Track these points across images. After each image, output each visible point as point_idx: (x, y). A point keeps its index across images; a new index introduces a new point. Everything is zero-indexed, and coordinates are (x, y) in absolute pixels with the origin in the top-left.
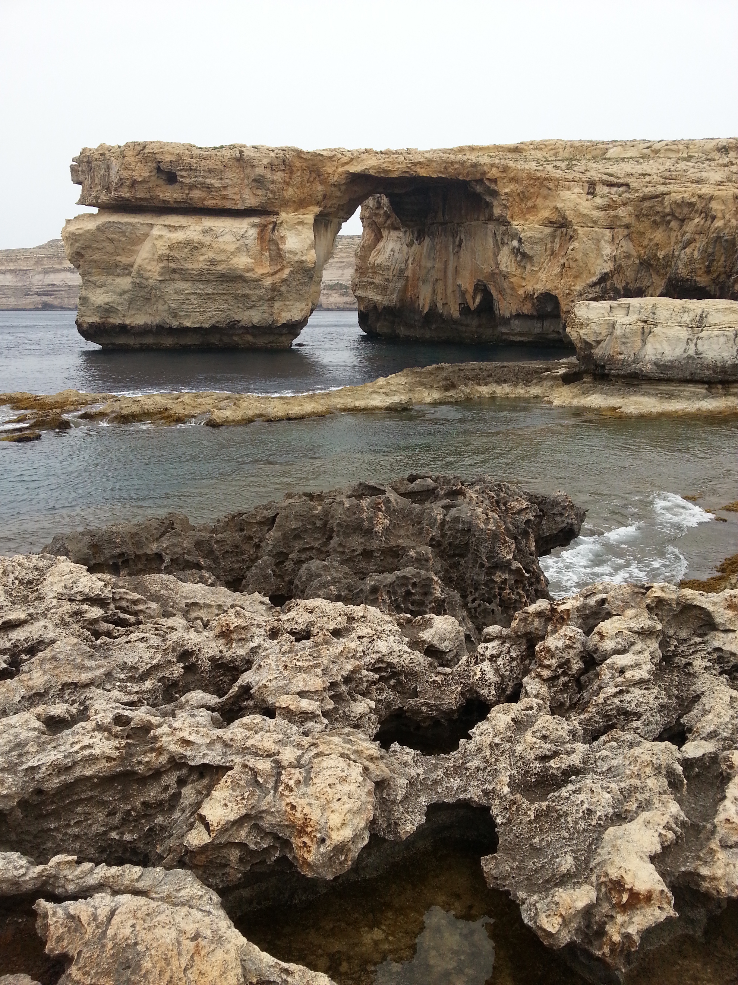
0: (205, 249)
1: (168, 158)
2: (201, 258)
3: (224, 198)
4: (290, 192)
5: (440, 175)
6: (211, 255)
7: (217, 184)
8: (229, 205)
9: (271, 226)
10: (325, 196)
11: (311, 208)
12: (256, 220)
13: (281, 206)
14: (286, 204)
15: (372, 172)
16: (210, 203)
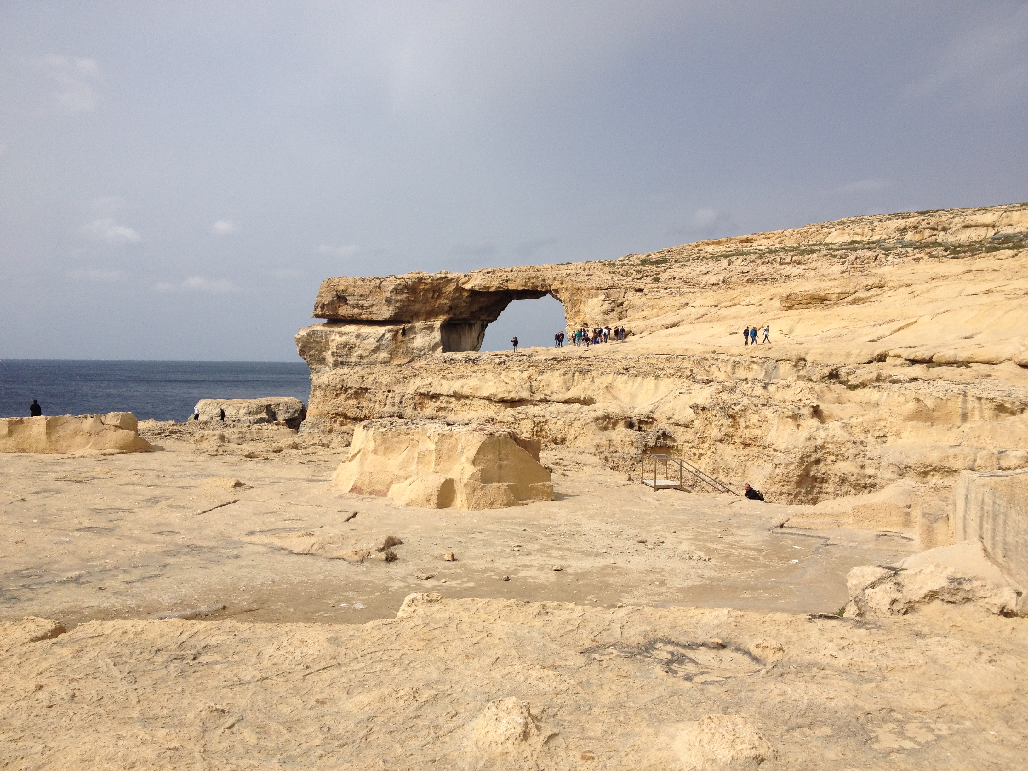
0: (356, 348)
1: (341, 288)
2: (355, 354)
3: (371, 313)
4: (418, 306)
5: (524, 288)
6: (359, 352)
7: (366, 304)
8: (375, 318)
9: (401, 331)
10: (451, 307)
11: (441, 316)
12: (391, 327)
13: (412, 317)
14: (416, 316)
15: (477, 289)
16: (364, 317)
